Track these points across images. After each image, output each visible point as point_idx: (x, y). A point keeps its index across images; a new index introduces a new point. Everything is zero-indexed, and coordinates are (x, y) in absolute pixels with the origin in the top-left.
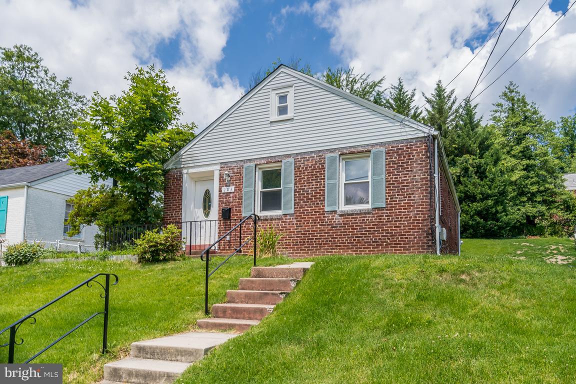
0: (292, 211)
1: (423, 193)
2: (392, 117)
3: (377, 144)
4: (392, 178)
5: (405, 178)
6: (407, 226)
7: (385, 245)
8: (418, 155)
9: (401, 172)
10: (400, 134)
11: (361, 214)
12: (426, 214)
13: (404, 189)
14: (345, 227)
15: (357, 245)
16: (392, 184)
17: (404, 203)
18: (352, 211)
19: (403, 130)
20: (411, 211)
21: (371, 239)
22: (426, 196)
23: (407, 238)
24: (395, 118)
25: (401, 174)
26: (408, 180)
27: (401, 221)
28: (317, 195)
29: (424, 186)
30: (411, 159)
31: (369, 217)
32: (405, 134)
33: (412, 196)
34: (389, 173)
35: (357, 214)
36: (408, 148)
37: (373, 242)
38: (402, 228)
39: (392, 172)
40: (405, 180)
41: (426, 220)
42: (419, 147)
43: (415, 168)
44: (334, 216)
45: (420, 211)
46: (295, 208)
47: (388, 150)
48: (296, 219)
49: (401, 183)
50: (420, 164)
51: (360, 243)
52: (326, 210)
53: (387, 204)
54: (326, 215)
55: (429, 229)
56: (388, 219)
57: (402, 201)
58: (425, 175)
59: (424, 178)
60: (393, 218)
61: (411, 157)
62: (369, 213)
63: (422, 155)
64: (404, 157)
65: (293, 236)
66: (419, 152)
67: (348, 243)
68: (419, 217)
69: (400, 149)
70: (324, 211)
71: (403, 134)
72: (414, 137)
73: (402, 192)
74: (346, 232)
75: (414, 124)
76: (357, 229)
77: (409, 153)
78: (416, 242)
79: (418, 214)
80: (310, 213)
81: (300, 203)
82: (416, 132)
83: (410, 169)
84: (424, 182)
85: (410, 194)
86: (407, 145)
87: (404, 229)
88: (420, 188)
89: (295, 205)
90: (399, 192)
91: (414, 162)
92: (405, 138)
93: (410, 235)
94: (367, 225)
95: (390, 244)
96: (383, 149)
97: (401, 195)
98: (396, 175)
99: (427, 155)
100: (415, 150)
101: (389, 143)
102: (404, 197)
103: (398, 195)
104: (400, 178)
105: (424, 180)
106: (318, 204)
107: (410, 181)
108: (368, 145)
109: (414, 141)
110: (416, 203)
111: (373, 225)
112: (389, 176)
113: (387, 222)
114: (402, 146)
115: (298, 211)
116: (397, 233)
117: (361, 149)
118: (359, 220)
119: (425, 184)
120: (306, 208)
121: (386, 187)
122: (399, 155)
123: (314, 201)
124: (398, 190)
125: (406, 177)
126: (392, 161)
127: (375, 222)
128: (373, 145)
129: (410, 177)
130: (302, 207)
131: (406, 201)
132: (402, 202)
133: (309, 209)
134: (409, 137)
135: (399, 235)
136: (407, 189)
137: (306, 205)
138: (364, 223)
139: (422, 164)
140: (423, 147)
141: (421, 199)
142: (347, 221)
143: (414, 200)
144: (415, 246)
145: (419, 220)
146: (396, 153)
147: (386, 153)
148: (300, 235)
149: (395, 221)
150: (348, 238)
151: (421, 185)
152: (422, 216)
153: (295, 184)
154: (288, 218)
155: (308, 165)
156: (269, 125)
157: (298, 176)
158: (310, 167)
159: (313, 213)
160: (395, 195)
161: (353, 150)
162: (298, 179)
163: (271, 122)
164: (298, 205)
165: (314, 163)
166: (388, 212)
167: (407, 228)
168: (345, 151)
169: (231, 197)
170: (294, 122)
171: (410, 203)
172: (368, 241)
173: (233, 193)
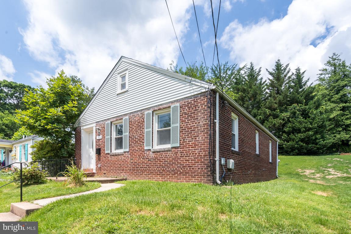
0: (127, 150)
1: (204, 136)
2: (184, 79)
3: (175, 101)
4: (184, 125)
5: (193, 125)
6: (193, 160)
7: (179, 173)
8: (202, 107)
9: (190, 120)
10: (189, 92)
11: (165, 151)
12: (207, 151)
13: (192, 133)
14: (156, 160)
15: (162, 173)
16: (184, 129)
17: (191, 143)
18: (159, 149)
19: (191, 89)
20: (196, 149)
21: (171, 169)
22: (207, 137)
23: (193, 169)
24: (186, 80)
25: (190, 121)
26: (194, 126)
27: (189, 156)
28: (140, 139)
29: (206, 130)
30: (197, 110)
31: (169, 153)
32: (192, 91)
33: (197, 138)
34: (182, 121)
35: (163, 151)
36: (195, 102)
37: (172, 171)
38: (190, 161)
39: (184, 121)
40: (192, 126)
41: (207, 155)
42: (202, 100)
43: (200, 116)
44: (149, 153)
45: (203, 149)
46: (129, 148)
47: (182, 105)
48: (130, 154)
49: (190, 128)
50: (203, 113)
51: (164, 171)
52: (145, 149)
53: (180, 144)
54: (145, 152)
55: (209, 162)
56: (181, 155)
57: (190, 141)
58: (206, 121)
59: (205, 124)
60: (184, 154)
61: (197, 108)
62: (169, 151)
63: (205, 106)
64: (192, 109)
65: (129, 165)
66: (203, 103)
67: (157, 171)
68: (202, 153)
69: (190, 103)
70: (144, 150)
71: (191, 91)
72: (199, 93)
73: (190, 135)
74: (156, 164)
75: (198, 82)
76: (163, 161)
77: (196, 106)
78: (199, 172)
79: (201, 151)
80: (137, 151)
81: (132, 144)
82: (200, 89)
83: (196, 118)
84: (206, 127)
85: (196, 136)
86: (195, 100)
87: (191, 162)
88: (203, 131)
89: (129, 146)
90: (189, 135)
91: (199, 112)
92: (193, 94)
93: (196, 167)
94: (168, 159)
95: (182, 173)
96: (178, 104)
97: (190, 137)
98: (187, 123)
99: (208, 106)
100: (199, 103)
101: (182, 99)
102: (192, 139)
103: (188, 137)
104: (189, 124)
105: (206, 126)
106: (141, 145)
107: (196, 126)
108: (169, 102)
109: (199, 96)
110: (199, 142)
111: (172, 159)
112: (182, 123)
113: (180, 157)
114: (191, 101)
115: (131, 149)
116: (187, 165)
117: (165, 106)
118: (164, 156)
119: (206, 129)
120: (135, 148)
121: (180, 132)
122: (189, 108)
123: (139, 143)
124: (188, 133)
125: (193, 123)
126: (184, 113)
127: (173, 157)
128: (172, 102)
129: (196, 123)
130: (133, 147)
131: (193, 142)
132: (190, 143)
133: (137, 148)
134: (195, 93)
135: (188, 167)
136: (194, 133)
137: (135, 146)
138: (167, 157)
139: (205, 113)
140: (206, 100)
141: (203, 140)
142: (157, 156)
143: (198, 141)
144: (198, 175)
145: (201, 156)
146: (187, 106)
147: (180, 107)
148: (132, 165)
149: (185, 157)
150: (157, 167)
151: (204, 129)
152: (204, 153)
153: (129, 133)
154: (126, 154)
155: (136, 120)
156: (116, 97)
157: (131, 128)
158: (137, 121)
159: (139, 151)
160: (186, 138)
161: (160, 107)
162: (131, 129)
163: (117, 94)
164: (131, 146)
165: (139, 118)
166: (181, 150)
167: (193, 162)
168: (156, 108)
169: (100, 142)
170: (129, 92)
171: (195, 143)
172: (169, 170)
173: (102, 139)
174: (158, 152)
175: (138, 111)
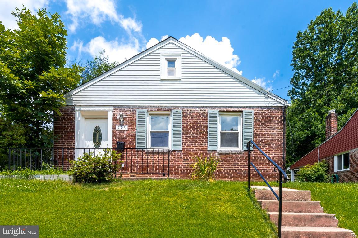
0: (181, 148)
1: (278, 143)
2: (259, 90)
3: (247, 107)
4: (258, 131)
5: (267, 132)
6: (267, 164)
7: (252, 175)
8: (276, 118)
9: (264, 128)
10: (264, 103)
11: (235, 154)
12: (280, 156)
13: (266, 139)
14: (223, 162)
15: (232, 175)
16: (258, 135)
17: (265, 149)
18: (228, 151)
19: (266, 100)
20: (271, 154)
21: (242, 171)
22: (281, 145)
23: (267, 171)
24: (261, 91)
25: (264, 129)
26: (269, 133)
27: (263, 160)
28: (201, 138)
29: (280, 139)
30: (271, 120)
31: (241, 156)
32: (267, 102)
33: (271, 144)
34: (255, 127)
36: (269, 112)
37: (244, 173)
38: (264, 165)
39: (258, 128)
40: (266, 133)
41: (281, 160)
42: (276, 113)
43: (274, 126)
44: (214, 154)
45: (277, 154)
46: (183, 146)
47: (255, 112)
48: (183, 154)
49: (264, 135)
50: (277, 124)
51: (234, 173)
52: (208, 149)
53: (254, 149)
54: (208, 153)
55: (282, 166)
56: (254, 158)
57: (264, 147)
58: (280, 131)
59: (279, 134)
60: (258, 158)
61: (271, 119)
63: (279, 118)
64: (266, 118)
65: (181, 166)
66: (276, 116)
67: (225, 173)
68: (276, 158)
69: (263, 112)
70: (206, 150)
71: (266, 103)
72: (274, 105)
73: (264, 141)
74: (223, 165)
75: (274, 97)
76: (232, 164)
77: (270, 116)
78: (273, 174)
79: (275, 156)
80: (195, 150)
81: (187, 143)
82: (275, 102)
83: (270, 126)
84: (279, 136)
85: (270, 143)
86: (269, 111)
87: (265, 166)
88: (277, 139)
89: (182, 144)
90: (263, 141)
91: (273, 122)
92: (268, 105)
93: (270, 169)
94: (239, 162)
95: (255, 175)
96: (252, 111)
97: (264, 143)
98: (260, 129)
99: (282, 118)
100: (273, 114)
101: (256, 107)
102: (266, 145)
103: (262, 143)
104: (263, 131)
105: (280, 135)
106: (202, 144)
107: (270, 134)
108: (240, 107)
109: (273, 108)
110: (274, 149)
111: (244, 162)
112: (256, 129)
113: (254, 160)
114: (265, 111)
115: (185, 148)
116: (261, 168)
117: (235, 109)
118: (234, 158)
119: (280, 137)
120: (192, 147)
121: (254, 137)
122: (263, 117)
123: (199, 143)
124: (262, 139)
125: (267, 131)
126: (258, 120)
127: (245, 160)
128: (244, 107)
129: (270, 131)
130: (188, 146)
131: (267, 147)
132: (264, 148)
133: (195, 148)
134: (270, 105)
135: (262, 169)
136: (268, 139)
137: (192, 145)
138: (237, 160)
139: (279, 124)
140: (279, 113)
141: (277, 147)
142: (225, 158)
143: (273, 147)
144: (272, 177)
145: (276, 160)
146: (261, 115)
147: (254, 114)
148: (187, 166)
149: (259, 160)
150: (225, 169)
151: (278, 137)
152: (278, 158)
153: (183, 129)
154: (177, 153)
155: (193, 116)
156: (160, 82)
157: (185, 123)
158: (195, 118)
159: (198, 151)
160: (260, 143)
161: (229, 109)
162: (185, 125)
163: (161, 79)
164: (185, 144)
165: (198, 115)
166: (255, 153)
167: (268, 165)
168: (223, 109)
169: (124, 134)
170: (182, 82)
171: (270, 149)
172: (239, 172)
173: (127, 130)
174: (226, 154)
175: (196, 107)
